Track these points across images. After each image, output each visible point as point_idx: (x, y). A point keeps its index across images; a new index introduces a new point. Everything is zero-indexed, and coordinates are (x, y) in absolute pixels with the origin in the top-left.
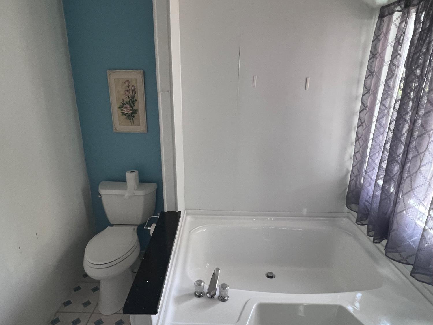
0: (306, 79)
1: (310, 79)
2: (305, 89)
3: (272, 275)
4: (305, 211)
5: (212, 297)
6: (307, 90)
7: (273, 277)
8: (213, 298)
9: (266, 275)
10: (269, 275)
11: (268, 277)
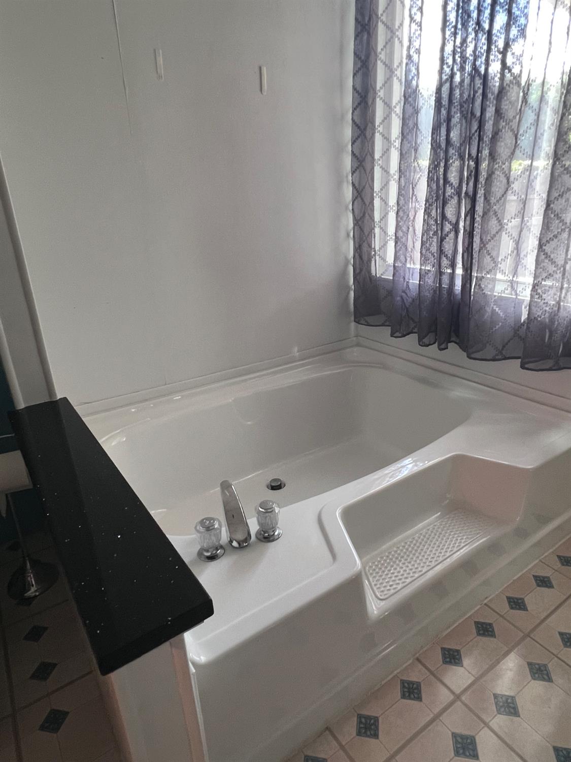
0: (260, 68)
1: (267, 68)
2: (262, 93)
3: (279, 483)
4: (295, 351)
5: (244, 544)
6: (265, 94)
7: (283, 486)
8: (246, 546)
9: (268, 487)
10: (273, 484)
11: (273, 488)
